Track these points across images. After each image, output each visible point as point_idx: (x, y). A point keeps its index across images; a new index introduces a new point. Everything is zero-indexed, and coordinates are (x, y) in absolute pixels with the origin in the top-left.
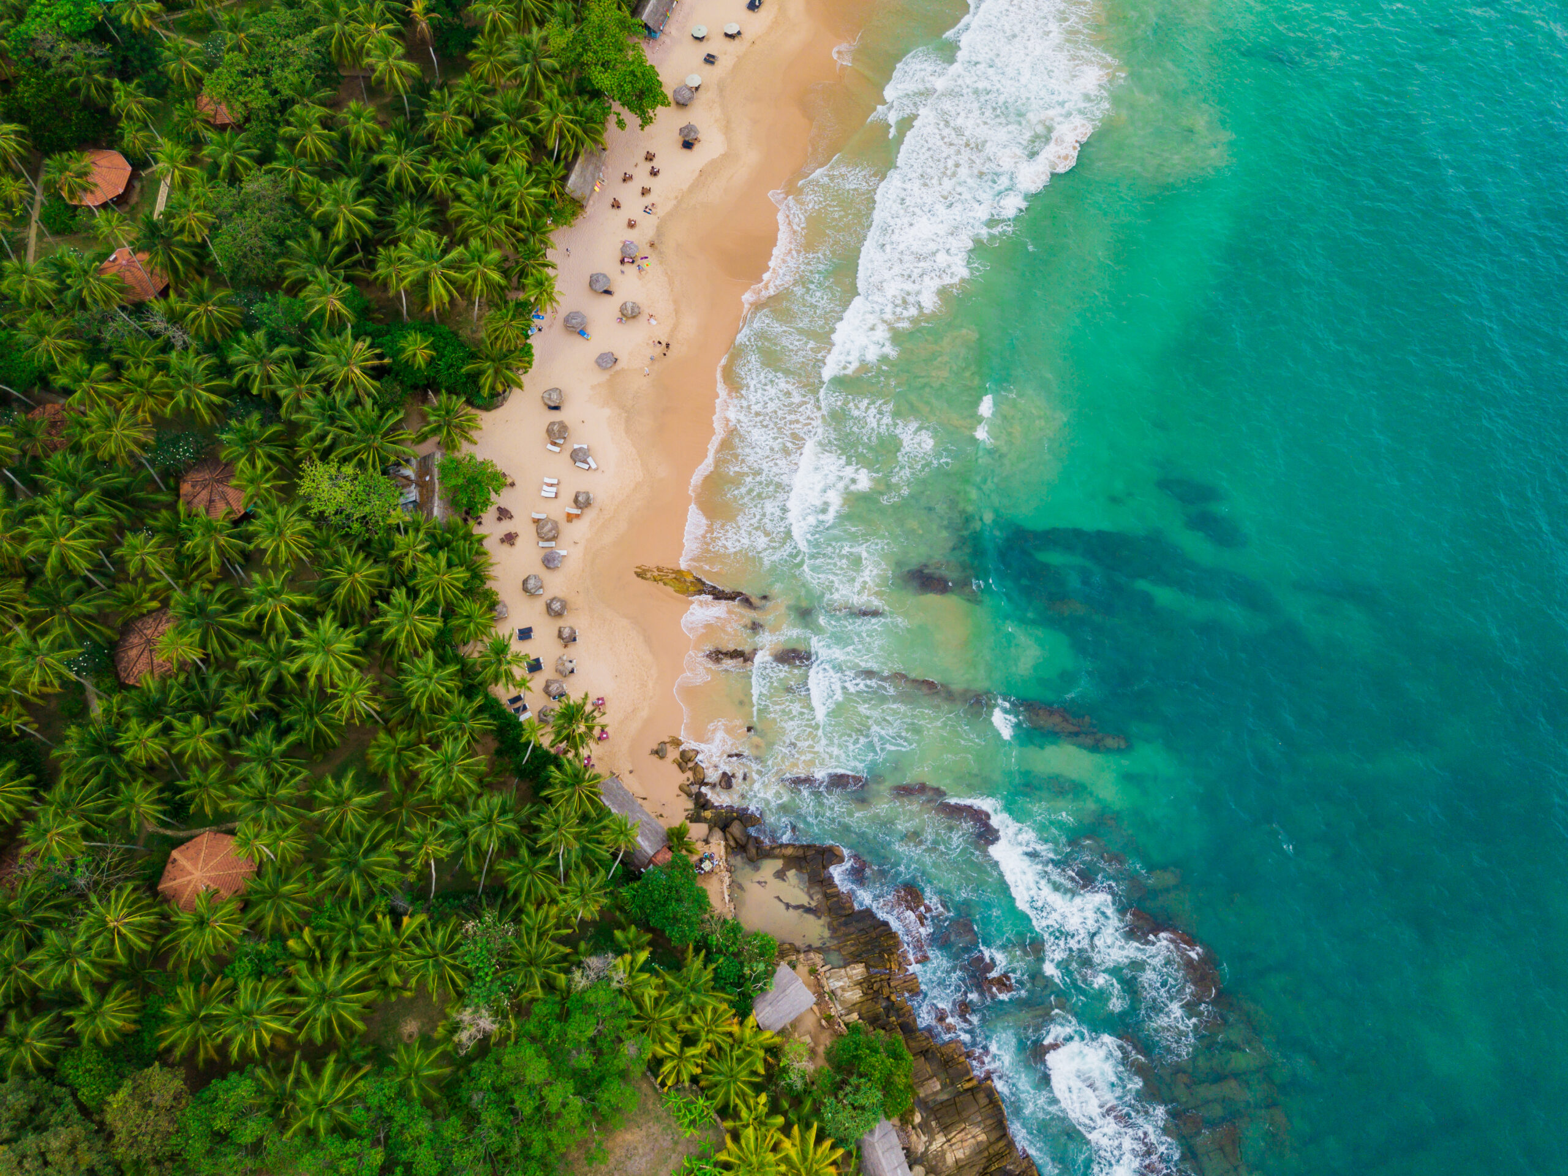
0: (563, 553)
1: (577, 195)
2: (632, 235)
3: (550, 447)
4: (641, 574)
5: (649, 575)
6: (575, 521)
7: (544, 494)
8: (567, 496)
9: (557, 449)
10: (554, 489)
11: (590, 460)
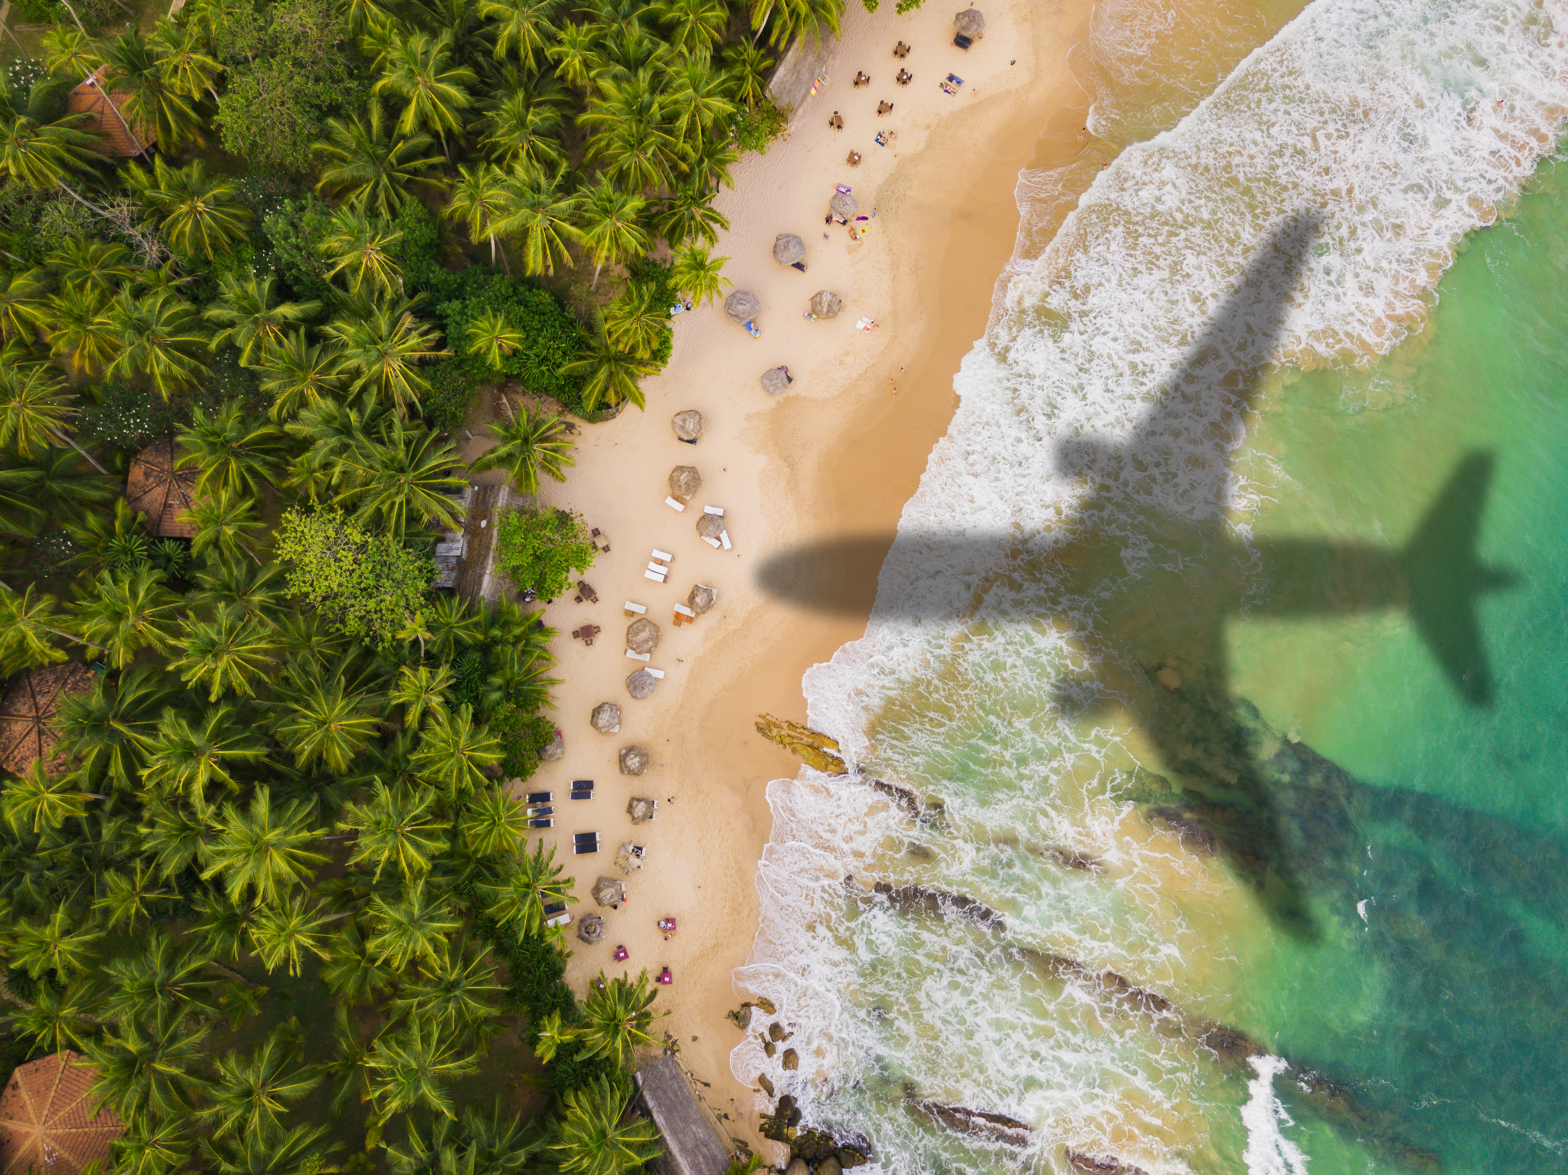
0: (659, 674)
1: (782, 103)
2: (850, 177)
3: (670, 501)
4: (764, 729)
5: (775, 732)
6: (685, 624)
7: (648, 575)
8: (681, 587)
9: (679, 507)
10: (663, 570)
11: (724, 536)
